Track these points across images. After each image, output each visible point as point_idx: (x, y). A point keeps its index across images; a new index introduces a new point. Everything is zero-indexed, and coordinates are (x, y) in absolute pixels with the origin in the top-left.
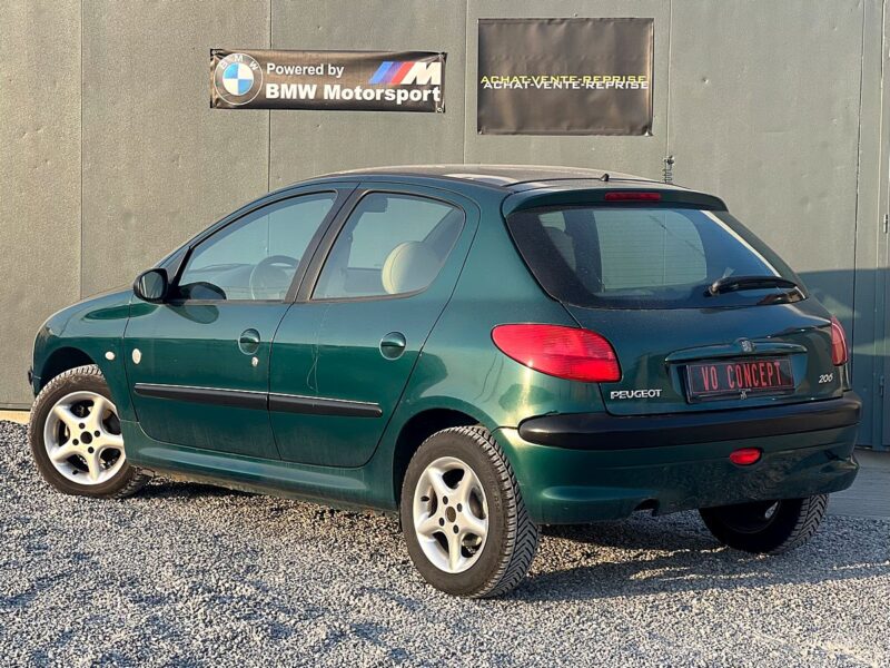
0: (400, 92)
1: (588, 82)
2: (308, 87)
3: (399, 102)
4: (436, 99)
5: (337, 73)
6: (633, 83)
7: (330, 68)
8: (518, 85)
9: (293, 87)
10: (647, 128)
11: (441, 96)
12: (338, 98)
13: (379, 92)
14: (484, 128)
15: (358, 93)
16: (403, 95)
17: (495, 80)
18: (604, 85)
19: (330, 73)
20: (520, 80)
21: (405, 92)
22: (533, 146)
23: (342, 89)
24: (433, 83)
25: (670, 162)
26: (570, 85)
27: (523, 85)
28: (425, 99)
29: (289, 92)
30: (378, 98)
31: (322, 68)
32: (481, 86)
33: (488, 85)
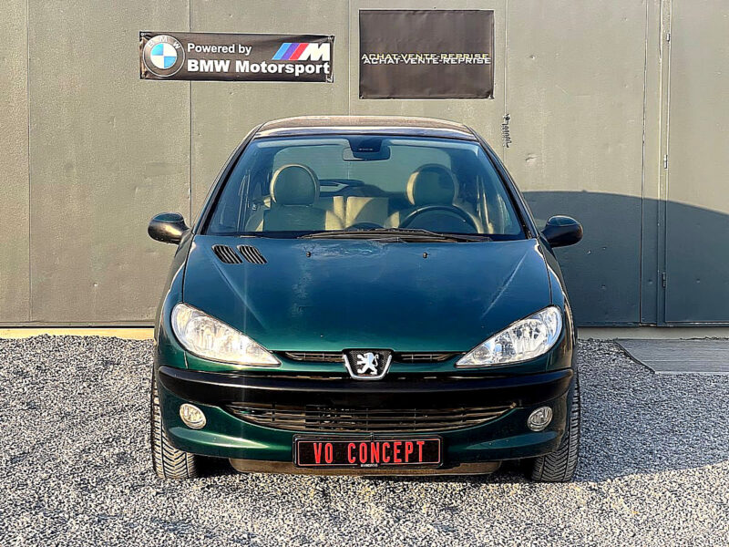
0: (297, 66)
1: (445, 58)
2: (222, 62)
3: (297, 74)
4: (326, 72)
5: (246, 52)
6: (479, 59)
7: (240, 48)
8: (391, 61)
9: (210, 62)
10: (489, 93)
11: (330, 69)
12: (247, 71)
13: (281, 66)
14: (364, 94)
15: (263, 67)
16: (300, 69)
17: (372, 57)
18: (456, 61)
19: (240, 51)
20: (392, 57)
21: (302, 66)
22: (402, 107)
23: (250, 65)
24: (324, 59)
25: (507, 119)
26: (431, 61)
27: (395, 61)
28: (318, 71)
29: (206, 66)
30: (280, 71)
31: (233, 48)
32: (362, 61)
33: (367, 61)
